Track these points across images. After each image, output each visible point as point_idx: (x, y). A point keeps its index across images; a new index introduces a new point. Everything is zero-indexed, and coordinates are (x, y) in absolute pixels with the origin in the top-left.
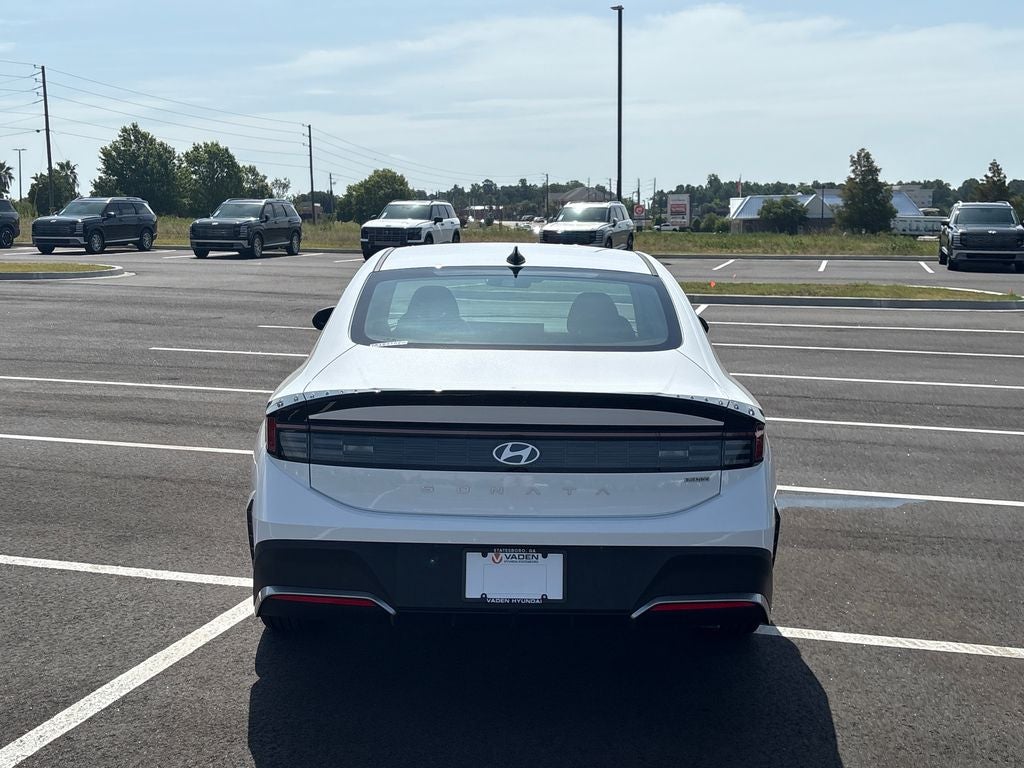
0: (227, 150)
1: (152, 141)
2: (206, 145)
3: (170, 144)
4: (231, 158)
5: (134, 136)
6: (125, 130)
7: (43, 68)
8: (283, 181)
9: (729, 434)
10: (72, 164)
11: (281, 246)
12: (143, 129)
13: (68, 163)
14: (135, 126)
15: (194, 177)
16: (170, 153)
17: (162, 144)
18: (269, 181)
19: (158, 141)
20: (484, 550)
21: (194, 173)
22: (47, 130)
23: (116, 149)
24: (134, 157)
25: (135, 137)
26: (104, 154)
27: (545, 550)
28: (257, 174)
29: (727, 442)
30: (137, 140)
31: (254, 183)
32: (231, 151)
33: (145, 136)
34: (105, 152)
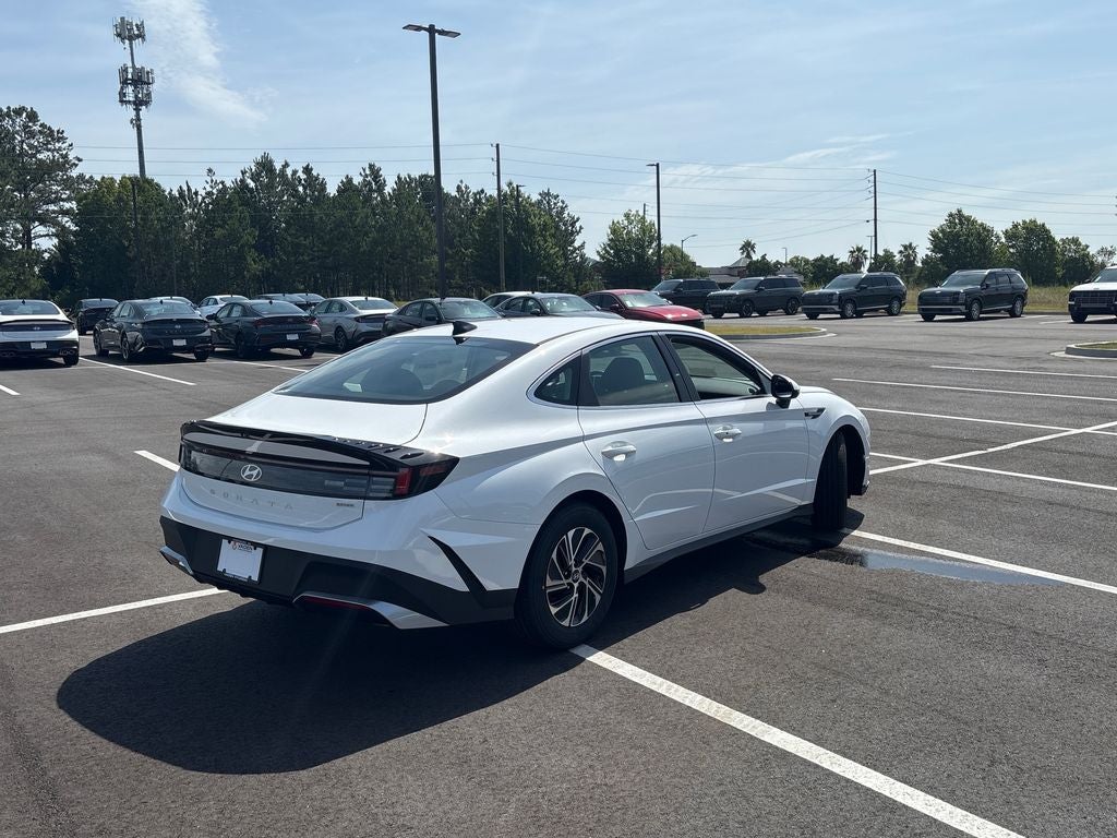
0: (1043, 225)
1: (975, 222)
2: (1024, 222)
3: (989, 224)
4: (1048, 231)
5: (958, 218)
6: (951, 215)
7: (875, 171)
8: (1109, 249)
9: (375, 472)
10: (914, 245)
11: (1004, 309)
12: (966, 213)
13: (911, 244)
14: (959, 211)
15: (1011, 250)
16: (988, 231)
17: (982, 225)
18: (1092, 251)
19: (979, 222)
20: (230, 539)
21: (1012, 247)
22: (875, 220)
23: (943, 231)
24: (957, 235)
25: (960, 220)
26: (932, 235)
27: (256, 545)
28: (1080, 244)
29: (375, 479)
30: (961, 223)
31: (1076, 252)
32: (1047, 227)
33: (968, 219)
34: (934, 234)
